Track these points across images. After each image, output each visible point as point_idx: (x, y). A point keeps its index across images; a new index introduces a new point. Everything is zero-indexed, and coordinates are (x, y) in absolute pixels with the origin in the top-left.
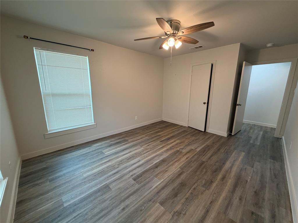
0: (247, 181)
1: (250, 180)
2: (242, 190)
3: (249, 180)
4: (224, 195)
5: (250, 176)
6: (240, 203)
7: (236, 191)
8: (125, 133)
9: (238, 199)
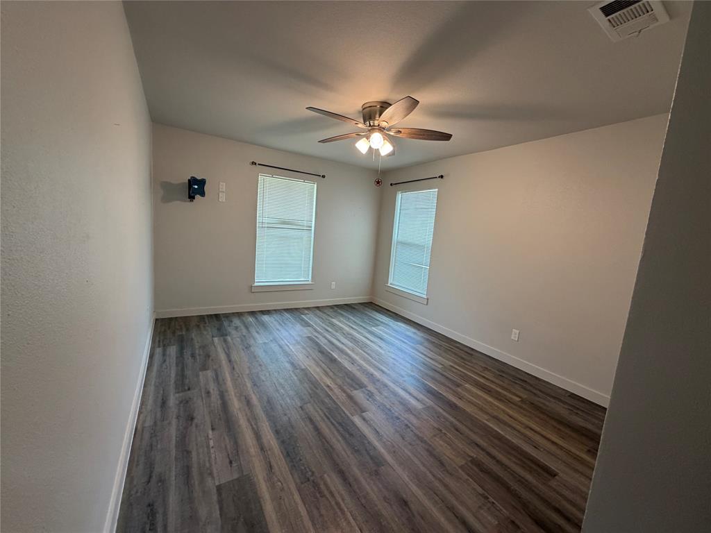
0: (213, 429)
1: (208, 436)
2: (212, 405)
3: (210, 432)
4: (229, 383)
5: (212, 447)
6: (206, 389)
7: (218, 397)
8: (458, 345)
9: (211, 391)
